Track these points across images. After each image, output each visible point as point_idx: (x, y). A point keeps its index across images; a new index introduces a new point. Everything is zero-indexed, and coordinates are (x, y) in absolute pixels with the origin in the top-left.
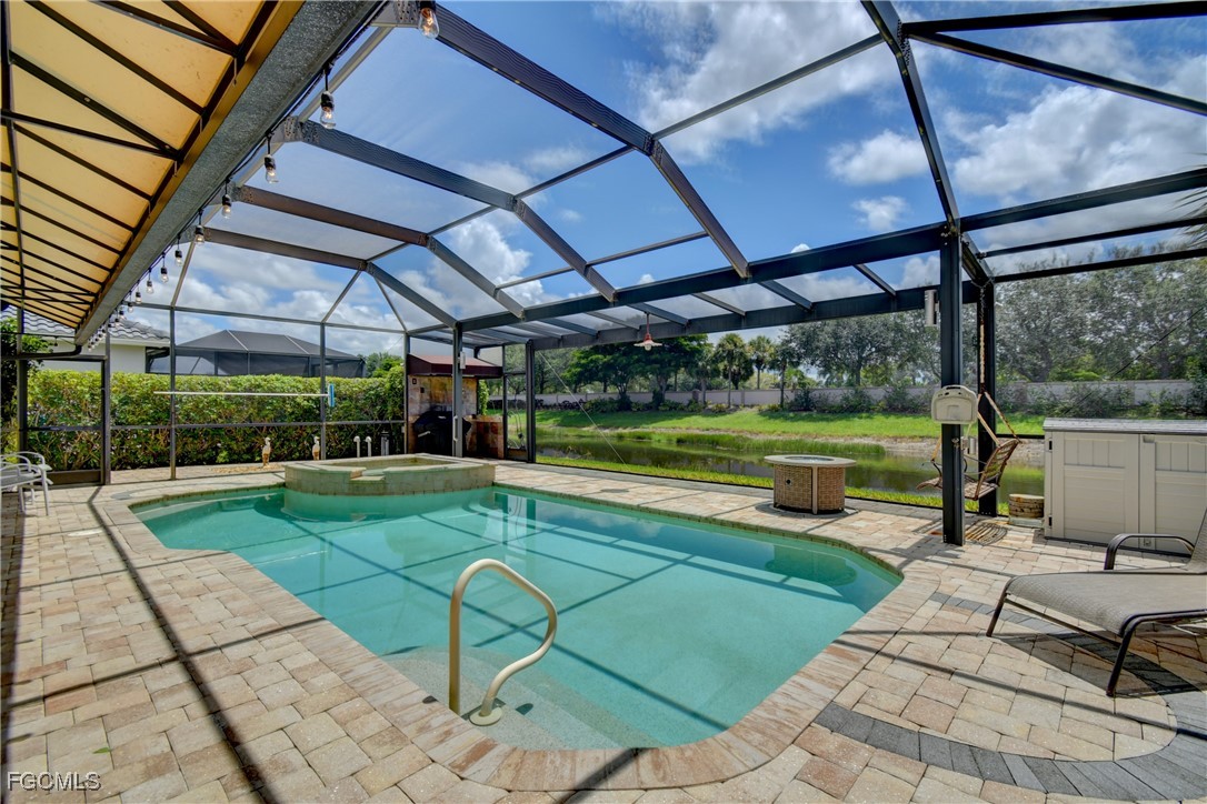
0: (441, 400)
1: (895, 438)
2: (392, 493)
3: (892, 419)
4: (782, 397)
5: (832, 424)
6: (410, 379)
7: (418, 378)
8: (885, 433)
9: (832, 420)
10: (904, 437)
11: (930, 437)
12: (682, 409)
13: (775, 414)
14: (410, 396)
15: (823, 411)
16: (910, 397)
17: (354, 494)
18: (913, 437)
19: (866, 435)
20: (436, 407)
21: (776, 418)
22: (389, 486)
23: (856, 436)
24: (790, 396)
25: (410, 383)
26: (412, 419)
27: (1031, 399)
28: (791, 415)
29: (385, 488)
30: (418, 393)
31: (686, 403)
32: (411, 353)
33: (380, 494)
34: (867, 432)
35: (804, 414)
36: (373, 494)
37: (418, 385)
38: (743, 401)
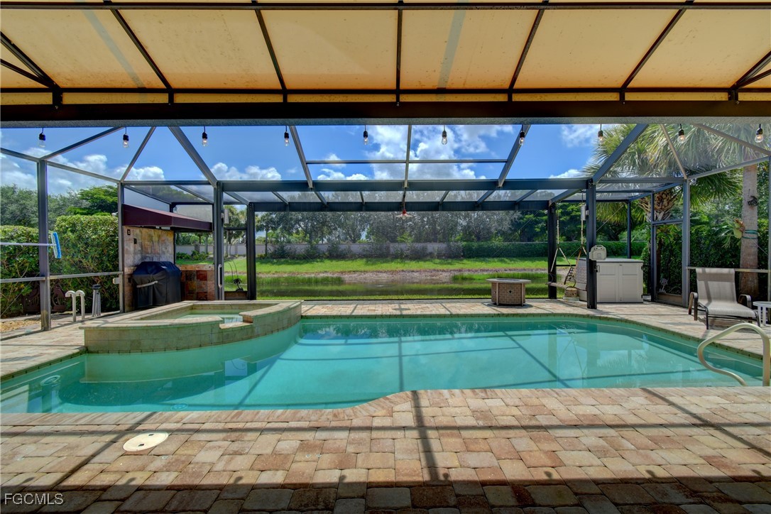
0: (149, 251)
1: (342, 273)
2: (258, 336)
3: (334, 262)
4: (266, 249)
5: (302, 266)
6: (126, 228)
7: (131, 229)
8: (336, 270)
9: (302, 264)
10: (345, 272)
11: (357, 271)
12: (188, 258)
13: (264, 261)
14: (126, 247)
15: (293, 258)
16: (340, 250)
17: (223, 343)
18: (350, 272)
19: (326, 272)
20: (145, 257)
21: (266, 263)
22: (256, 330)
23: (321, 272)
24: (271, 249)
25: (126, 234)
26: (127, 270)
27: (392, 250)
28: (275, 261)
29: (253, 332)
30: (132, 244)
31: (190, 253)
32: (125, 203)
33: (250, 338)
34: (327, 270)
35: (283, 260)
36: (243, 339)
37: (132, 237)
38: (236, 252)
